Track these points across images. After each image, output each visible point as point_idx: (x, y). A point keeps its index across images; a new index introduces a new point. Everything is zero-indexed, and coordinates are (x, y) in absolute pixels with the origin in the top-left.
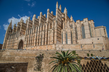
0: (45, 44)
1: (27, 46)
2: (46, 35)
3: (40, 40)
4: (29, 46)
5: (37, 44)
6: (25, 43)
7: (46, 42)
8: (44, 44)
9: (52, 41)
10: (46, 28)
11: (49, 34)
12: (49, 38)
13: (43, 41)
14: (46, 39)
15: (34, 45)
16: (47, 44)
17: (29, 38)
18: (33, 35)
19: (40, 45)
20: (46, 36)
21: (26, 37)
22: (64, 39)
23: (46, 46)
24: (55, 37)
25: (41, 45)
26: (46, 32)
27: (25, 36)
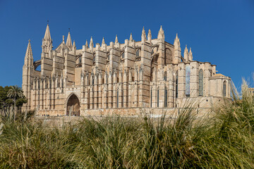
0: (125, 106)
1: (89, 108)
2: (125, 91)
3: (114, 98)
4: (93, 108)
5: (110, 105)
6: (83, 101)
7: (125, 104)
8: (122, 105)
9: (136, 103)
10: (125, 80)
11: (129, 91)
12: (129, 97)
13: (120, 101)
14: (125, 98)
15: (104, 106)
16: (127, 105)
17: (91, 93)
18: (100, 88)
19: (114, 107)
20: (125, 94)
21: (84, 90)
22: (154, 98)
23: (126, 110)
24: (140, 97)
25: (117, 108)
26: (125, 87)
27: (82, 87)
